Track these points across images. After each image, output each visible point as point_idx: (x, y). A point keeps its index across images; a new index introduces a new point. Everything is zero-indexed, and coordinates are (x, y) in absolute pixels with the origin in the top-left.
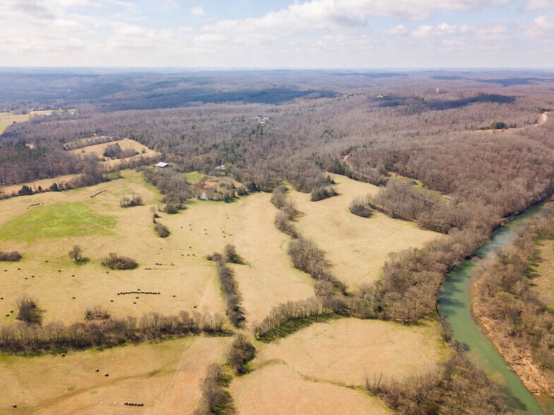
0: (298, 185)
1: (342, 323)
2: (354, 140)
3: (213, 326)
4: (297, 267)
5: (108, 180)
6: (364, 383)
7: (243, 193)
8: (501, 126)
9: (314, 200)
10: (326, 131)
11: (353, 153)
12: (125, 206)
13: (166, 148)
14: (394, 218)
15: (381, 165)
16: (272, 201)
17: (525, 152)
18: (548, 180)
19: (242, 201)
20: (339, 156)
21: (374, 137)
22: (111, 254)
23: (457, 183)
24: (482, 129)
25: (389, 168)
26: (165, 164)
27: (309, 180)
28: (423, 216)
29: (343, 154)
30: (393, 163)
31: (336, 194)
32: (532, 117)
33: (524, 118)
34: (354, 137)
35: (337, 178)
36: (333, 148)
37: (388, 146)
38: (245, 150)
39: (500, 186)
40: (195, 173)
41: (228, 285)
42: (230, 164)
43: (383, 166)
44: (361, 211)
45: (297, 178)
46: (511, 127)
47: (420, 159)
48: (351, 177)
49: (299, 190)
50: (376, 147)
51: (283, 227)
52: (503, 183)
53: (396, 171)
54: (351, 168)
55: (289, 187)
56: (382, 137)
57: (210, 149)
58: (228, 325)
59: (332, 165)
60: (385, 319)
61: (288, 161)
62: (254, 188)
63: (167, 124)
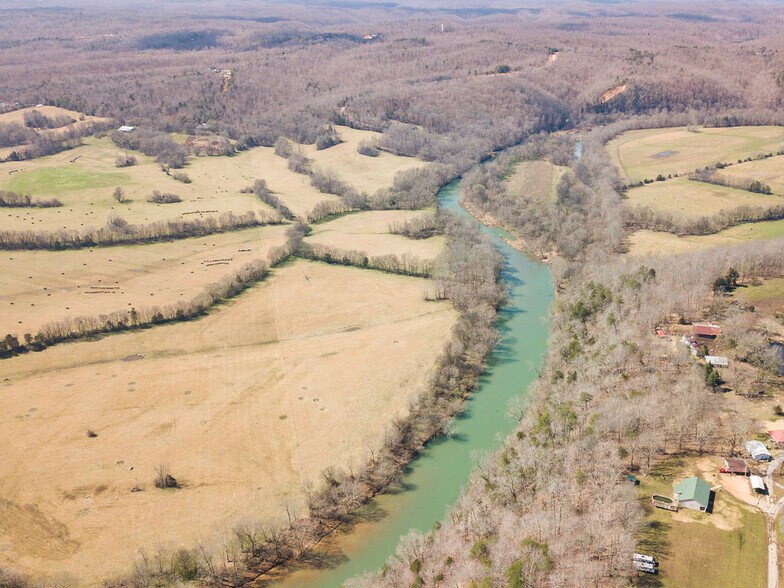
0: (299, 137)
1: (368, 214)
2: (347, 91)
3: (276, 220)
4: (322, 192)
5: (70, 148)
6: (387, 230)
7: (241, 149)
8: (505, 70)
9: (320, 148)
10: (310, 84)
11: (350, 102)
12: (121, 166)
13: (117, 111)
14: (399, 155)
15: (381, 112)
16: (277, 153)
17: (517, 92)
18: (537, 119)
19: (244, 155)
20: (335, 107)
21: (367, 87)
22: (155, 192)
23: (454, 123)
24: (487, 73)
25: (390, 116)
26: (132, 128)
27: (311, 131)
28: (424, 150)
29: (339, 105)
30: (393, 110)
31: (341, 142)
32: (541, 57)
33: (531, 60)
34: (345, 89)
35: (339, 129)
36: (326, 100)
37: (386, 94)
38: (224, 107)
39: (492, 123)
40: (174, 134)
41: (272, 203)
42: (215, 122)
43: (384, 114)
44: (367, 152)
45: (296, 131)
46: (516, 70)
47: (420, 104)
48: (352, 127)
49: (302, 141)
50: (373, 96)
51: (299, 170)
52: (495, 121)
53: (397, 118)
54: (351, 118)
55: (290, 141)
56: (378, 85)
57: (177, 109)
58: (284, 220)
59: (332, 115)
60: (398, 209)
61: (279, 116)
62: (252, 143)
63: (89, 83)
